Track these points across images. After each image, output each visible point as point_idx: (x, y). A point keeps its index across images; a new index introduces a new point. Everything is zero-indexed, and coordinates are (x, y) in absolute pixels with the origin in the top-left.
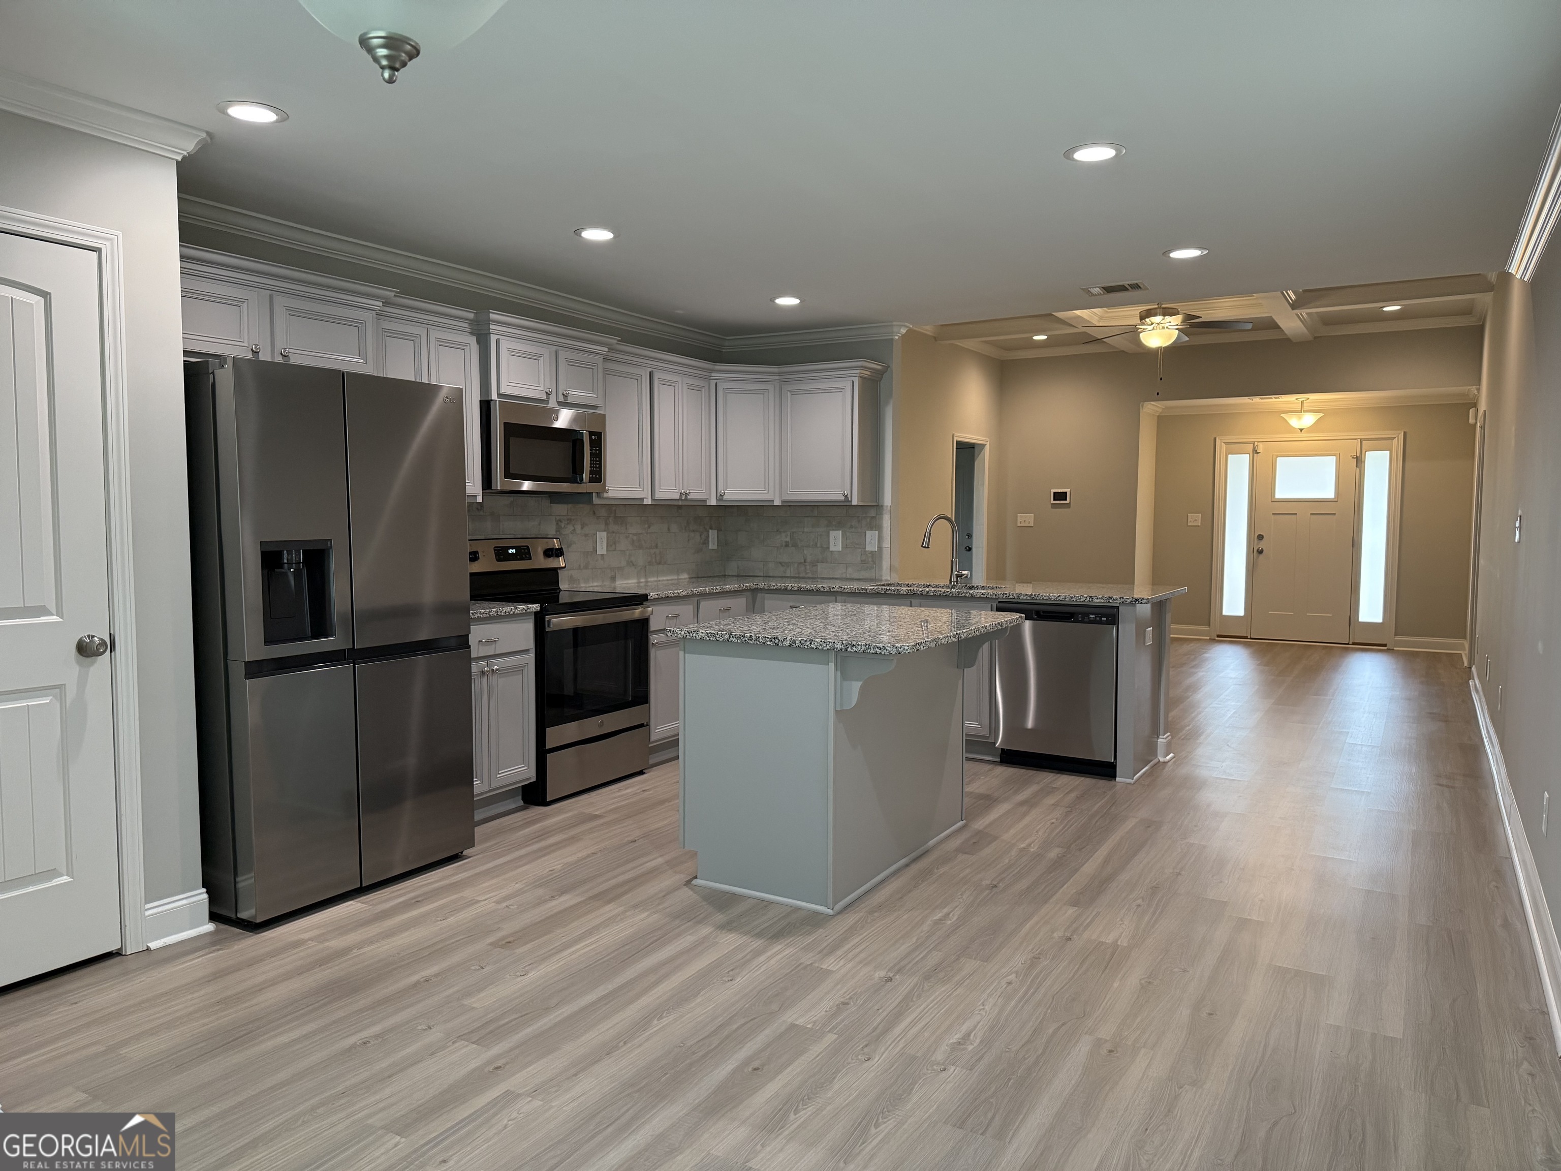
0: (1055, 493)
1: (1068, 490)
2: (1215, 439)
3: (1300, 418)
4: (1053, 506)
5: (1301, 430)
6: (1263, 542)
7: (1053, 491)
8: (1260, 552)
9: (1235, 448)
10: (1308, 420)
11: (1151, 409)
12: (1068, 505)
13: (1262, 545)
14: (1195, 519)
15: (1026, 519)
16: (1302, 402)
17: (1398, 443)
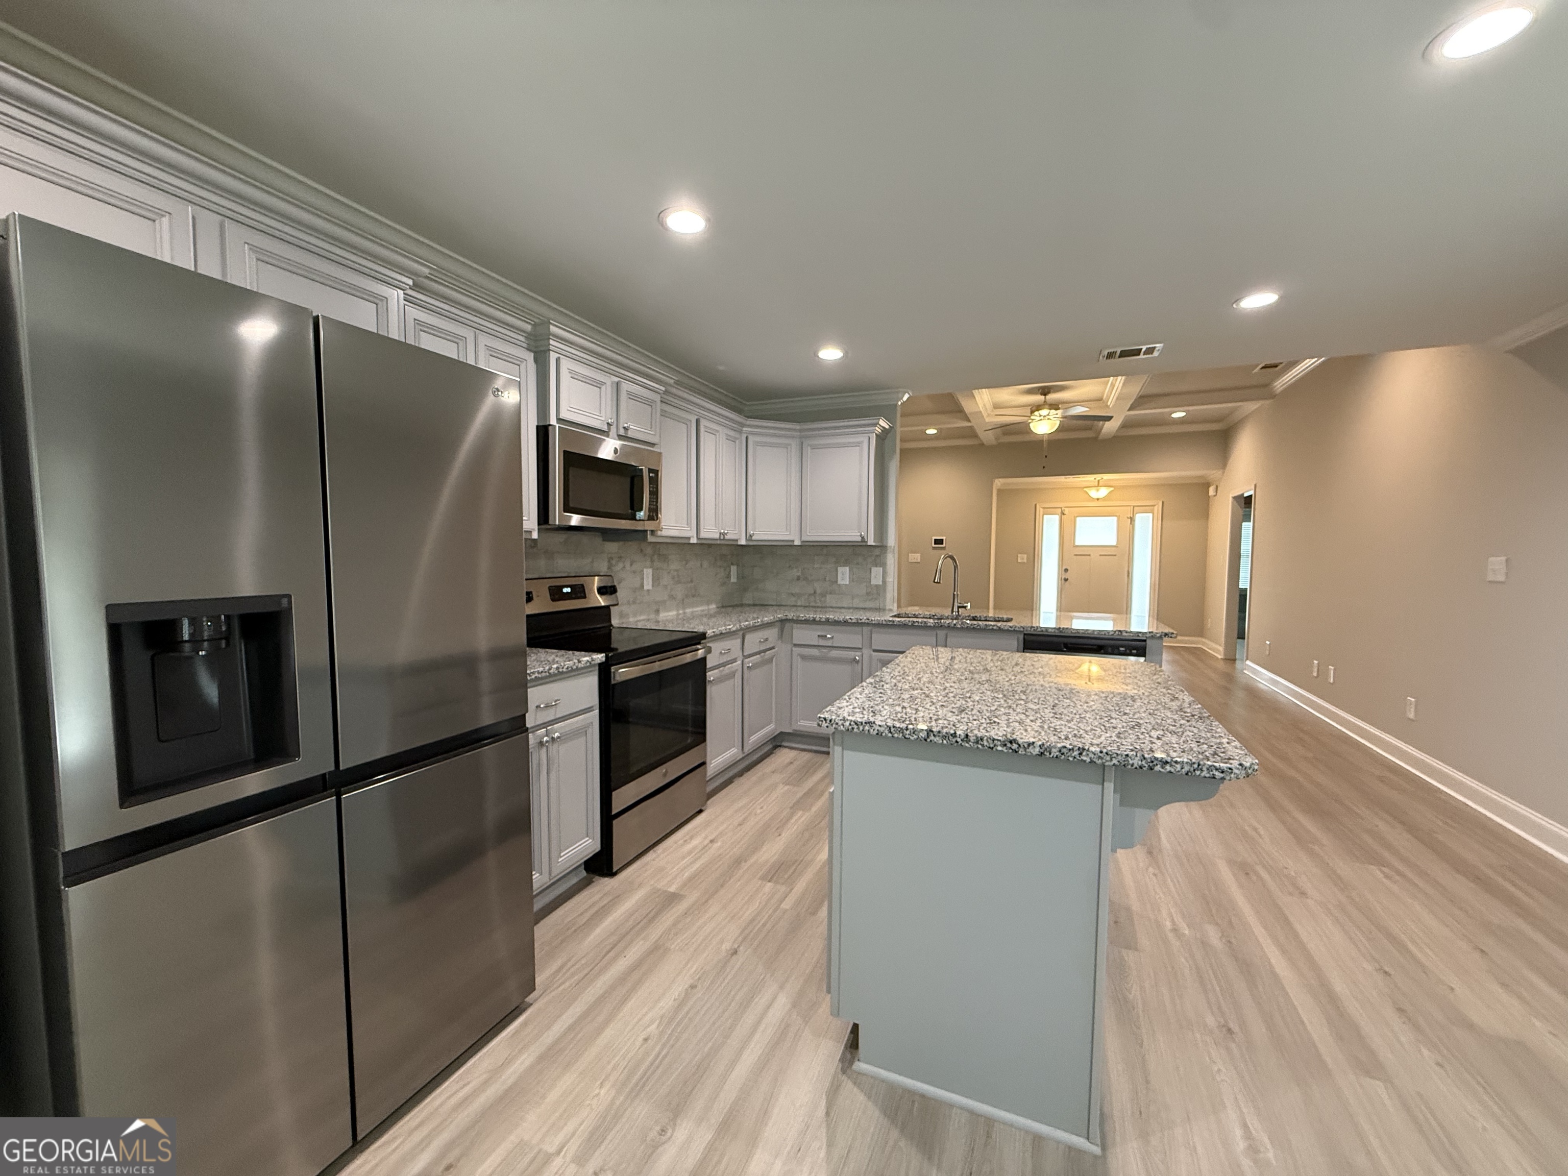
0: (935, 540)
1: (944, 538)
2: (1036, 505)
3: (1098, 490)
4: (934, 548)
5: (1098, 499)
6: (1068, 573)
7: (934, 538)
8: (1066, 580)
9: (1049, 511)
10: (1103, 492)
11: (998, 483)
12: (944, 548)
13: (1067, 576)
14: (1022, 558)
15: (916, 557)
16: (1099, 481)
17: (1158, 509)
